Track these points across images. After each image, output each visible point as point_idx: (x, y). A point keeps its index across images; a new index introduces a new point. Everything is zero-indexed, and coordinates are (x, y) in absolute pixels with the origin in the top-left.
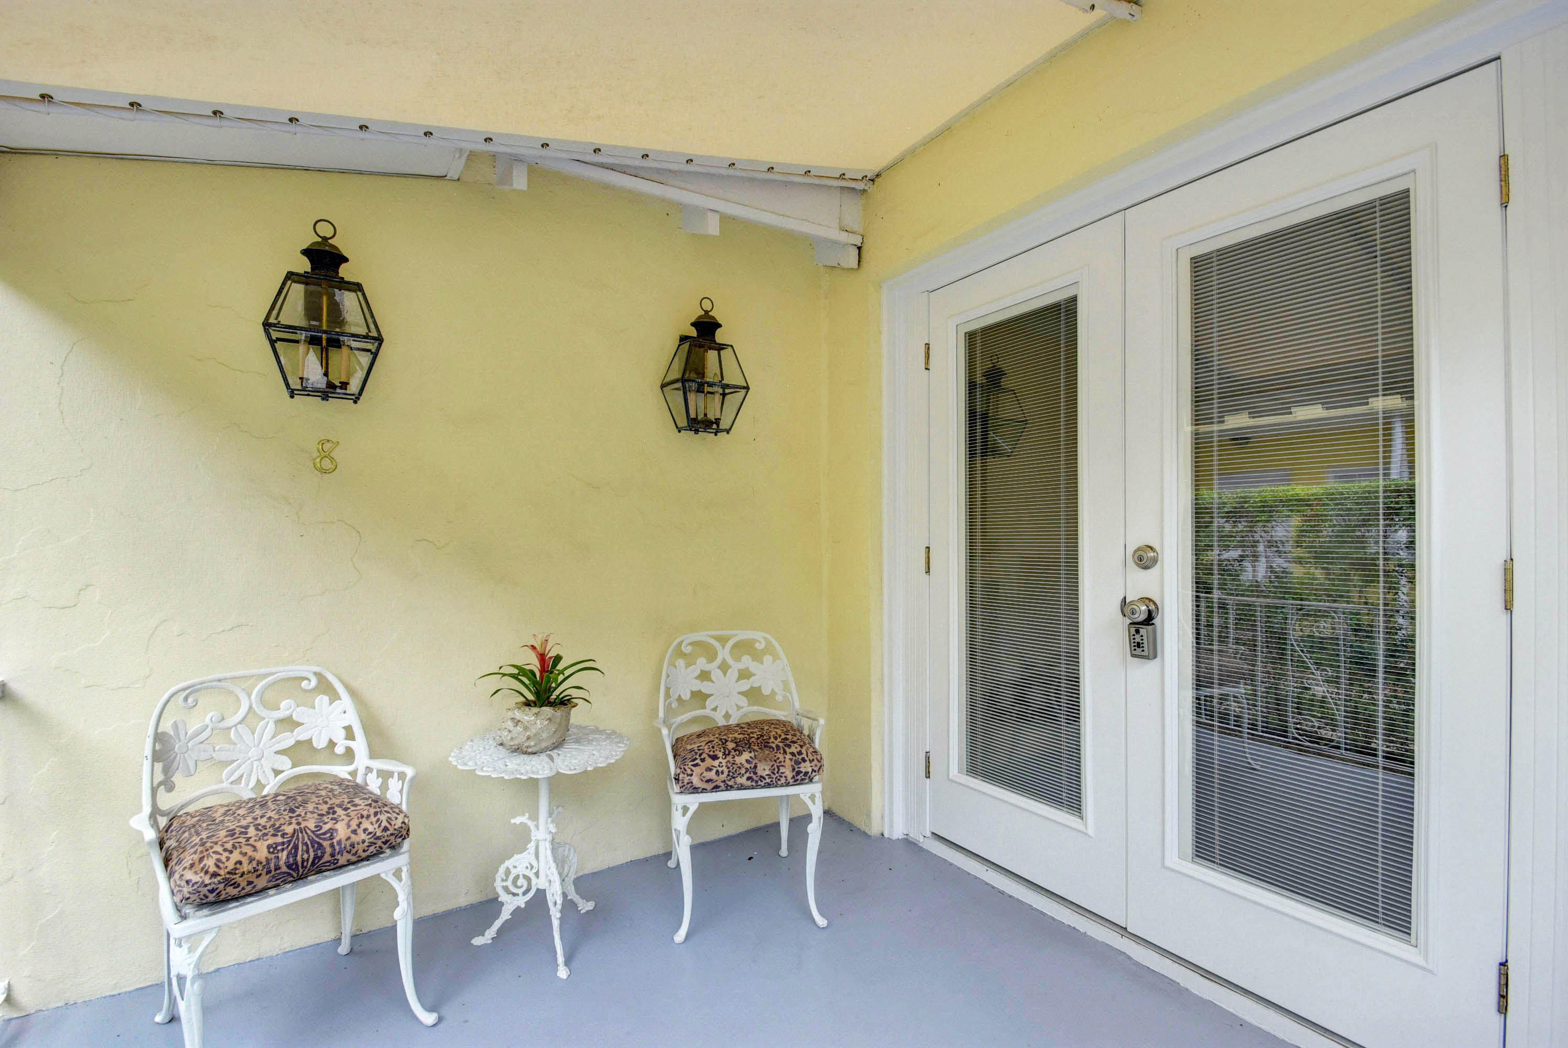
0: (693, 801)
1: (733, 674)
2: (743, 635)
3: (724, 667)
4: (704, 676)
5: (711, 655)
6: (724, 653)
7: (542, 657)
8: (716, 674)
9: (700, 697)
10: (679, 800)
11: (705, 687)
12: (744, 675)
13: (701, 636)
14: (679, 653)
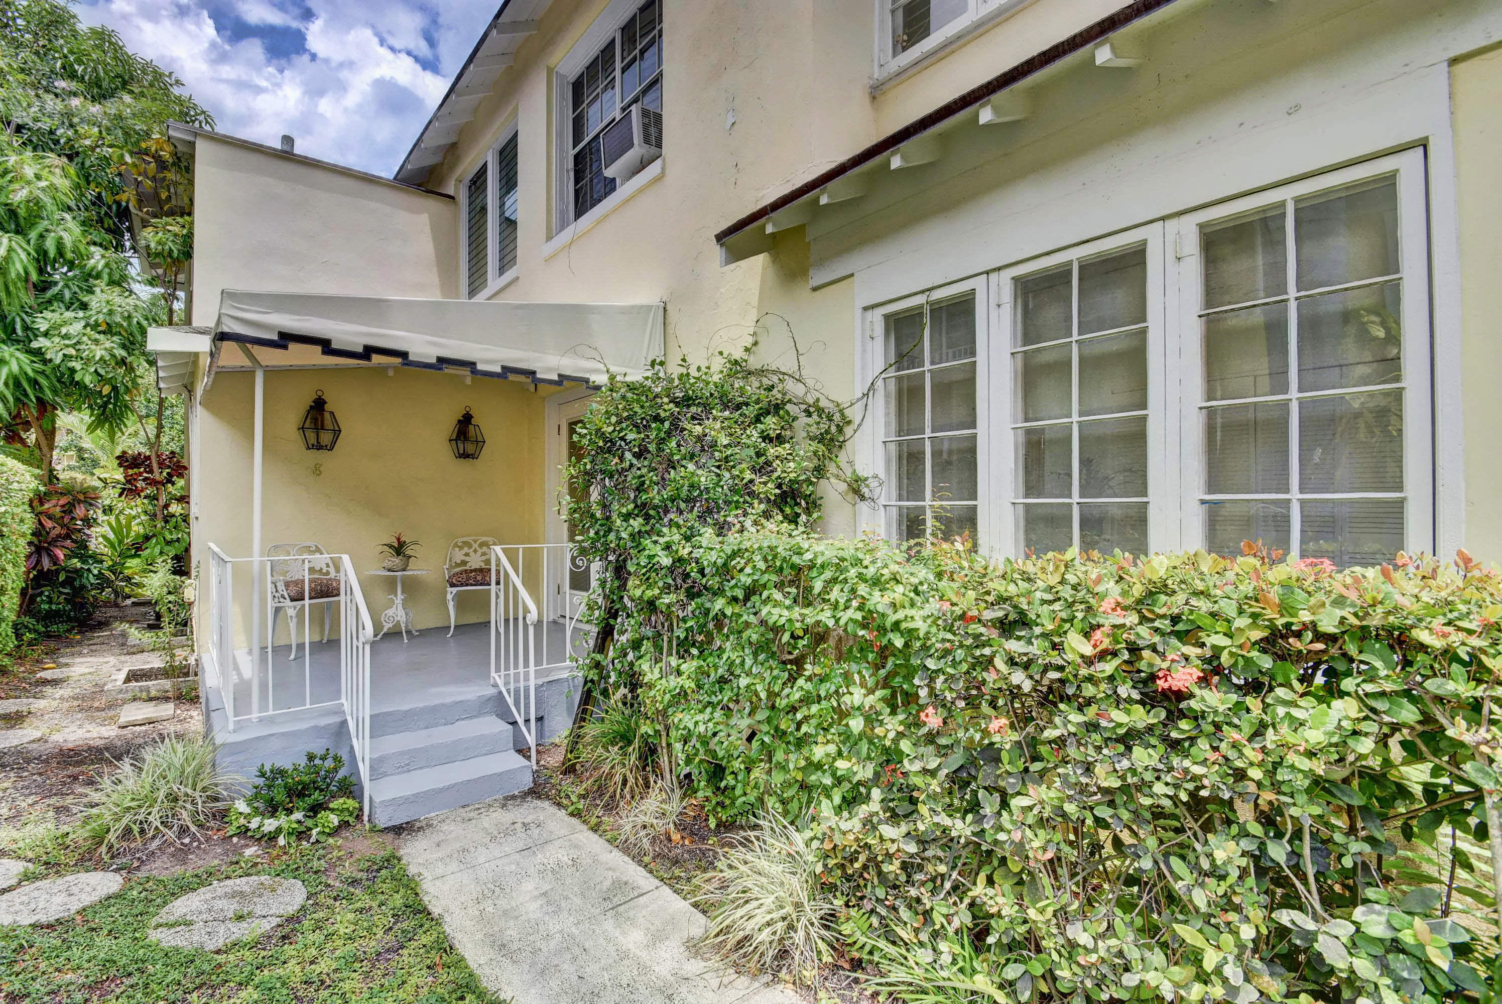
0: (455, 590)
1: (479, 553)
2: (484, 539)
3: (475, 551)
4: (467, 555)
5: (470, 546)
6: (475, 546)
7: (398, 539)
8: (472, 554)
9: (464, 563)
10: (449, 589)
11: (467, 559)
12: (484, 554)
13: (465, 539)
14: (456, 545)
